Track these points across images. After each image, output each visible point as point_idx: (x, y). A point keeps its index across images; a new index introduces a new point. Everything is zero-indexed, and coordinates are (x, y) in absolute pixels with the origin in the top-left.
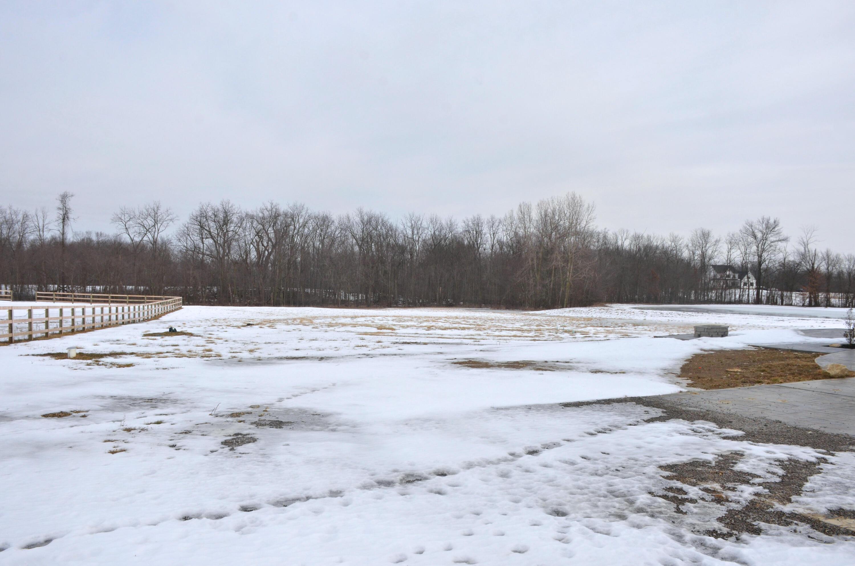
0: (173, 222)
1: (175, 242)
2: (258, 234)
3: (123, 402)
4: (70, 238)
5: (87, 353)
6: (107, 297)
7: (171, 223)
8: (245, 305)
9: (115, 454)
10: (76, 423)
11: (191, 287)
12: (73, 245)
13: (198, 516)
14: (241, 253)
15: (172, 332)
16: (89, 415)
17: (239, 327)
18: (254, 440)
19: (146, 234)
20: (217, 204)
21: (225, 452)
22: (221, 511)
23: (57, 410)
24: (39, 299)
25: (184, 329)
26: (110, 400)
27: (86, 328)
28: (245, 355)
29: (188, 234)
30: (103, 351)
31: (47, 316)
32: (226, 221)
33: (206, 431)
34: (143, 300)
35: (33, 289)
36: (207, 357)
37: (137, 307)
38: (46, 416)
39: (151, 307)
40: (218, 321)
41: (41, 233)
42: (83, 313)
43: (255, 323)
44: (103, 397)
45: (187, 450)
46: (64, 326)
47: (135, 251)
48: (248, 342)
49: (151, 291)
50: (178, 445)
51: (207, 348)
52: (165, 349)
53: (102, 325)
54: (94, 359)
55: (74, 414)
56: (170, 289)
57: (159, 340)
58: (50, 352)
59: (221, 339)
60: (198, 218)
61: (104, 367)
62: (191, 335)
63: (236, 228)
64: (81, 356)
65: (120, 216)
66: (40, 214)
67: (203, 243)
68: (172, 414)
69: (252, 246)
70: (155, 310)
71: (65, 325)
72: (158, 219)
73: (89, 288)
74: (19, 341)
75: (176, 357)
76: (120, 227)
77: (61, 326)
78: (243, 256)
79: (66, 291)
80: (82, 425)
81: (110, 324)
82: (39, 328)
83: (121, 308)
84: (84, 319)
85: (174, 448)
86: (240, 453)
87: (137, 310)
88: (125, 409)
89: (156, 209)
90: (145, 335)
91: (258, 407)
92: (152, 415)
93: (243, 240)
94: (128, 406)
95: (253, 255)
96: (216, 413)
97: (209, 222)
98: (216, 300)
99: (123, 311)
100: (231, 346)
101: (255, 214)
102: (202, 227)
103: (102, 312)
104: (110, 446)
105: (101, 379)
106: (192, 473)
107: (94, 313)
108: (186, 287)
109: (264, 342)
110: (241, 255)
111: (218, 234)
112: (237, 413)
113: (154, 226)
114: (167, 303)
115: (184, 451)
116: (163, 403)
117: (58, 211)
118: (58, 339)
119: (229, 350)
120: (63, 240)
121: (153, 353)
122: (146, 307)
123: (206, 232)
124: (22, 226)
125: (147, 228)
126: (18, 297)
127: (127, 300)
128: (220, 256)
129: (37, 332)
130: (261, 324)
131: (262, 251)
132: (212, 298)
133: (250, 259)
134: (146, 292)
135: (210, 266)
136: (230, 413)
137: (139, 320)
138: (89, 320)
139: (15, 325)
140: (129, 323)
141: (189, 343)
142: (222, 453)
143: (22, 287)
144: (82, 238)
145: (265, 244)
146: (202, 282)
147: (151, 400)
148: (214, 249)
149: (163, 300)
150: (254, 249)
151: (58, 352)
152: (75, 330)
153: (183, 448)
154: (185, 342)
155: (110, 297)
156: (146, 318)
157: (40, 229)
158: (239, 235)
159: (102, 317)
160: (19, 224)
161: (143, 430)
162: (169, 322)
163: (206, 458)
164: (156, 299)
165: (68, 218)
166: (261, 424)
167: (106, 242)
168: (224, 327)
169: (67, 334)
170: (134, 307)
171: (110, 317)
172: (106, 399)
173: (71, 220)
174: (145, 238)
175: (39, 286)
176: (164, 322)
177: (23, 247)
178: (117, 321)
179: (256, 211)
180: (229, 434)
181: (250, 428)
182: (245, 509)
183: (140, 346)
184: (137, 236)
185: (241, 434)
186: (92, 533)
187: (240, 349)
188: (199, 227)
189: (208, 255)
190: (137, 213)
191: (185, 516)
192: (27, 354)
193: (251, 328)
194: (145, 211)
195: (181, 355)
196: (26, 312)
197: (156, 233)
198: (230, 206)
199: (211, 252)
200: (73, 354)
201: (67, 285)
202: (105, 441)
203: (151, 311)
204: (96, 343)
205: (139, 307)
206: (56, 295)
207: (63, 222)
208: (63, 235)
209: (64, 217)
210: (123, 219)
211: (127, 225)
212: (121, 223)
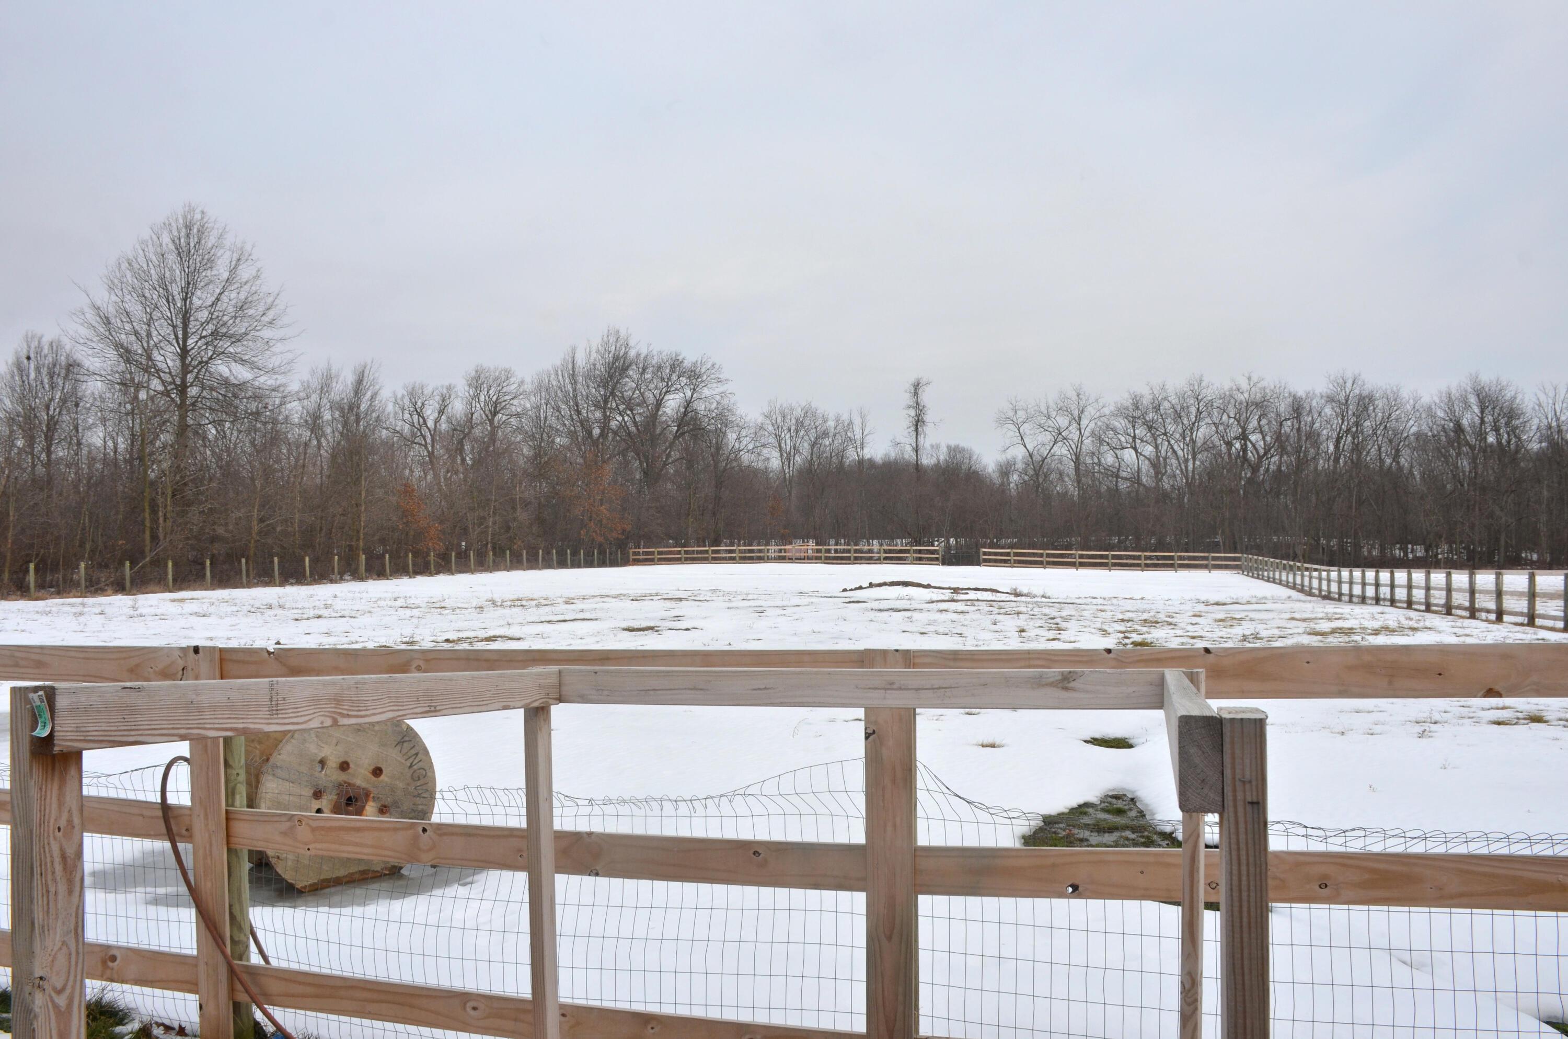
12: (932, 470)
24: (986, 561)
65: (1009, 415)
76: (1010, 433)
120: (918, 461)
165: (923, 422)
173: (930, 424)
190: (1040, 408)
206: (1016, 554)
207: (917, 430)
208: (917, 451)
209: (918, 421)
210: (1015, 419)
211: (1021, 430)
212: (1012, 427)
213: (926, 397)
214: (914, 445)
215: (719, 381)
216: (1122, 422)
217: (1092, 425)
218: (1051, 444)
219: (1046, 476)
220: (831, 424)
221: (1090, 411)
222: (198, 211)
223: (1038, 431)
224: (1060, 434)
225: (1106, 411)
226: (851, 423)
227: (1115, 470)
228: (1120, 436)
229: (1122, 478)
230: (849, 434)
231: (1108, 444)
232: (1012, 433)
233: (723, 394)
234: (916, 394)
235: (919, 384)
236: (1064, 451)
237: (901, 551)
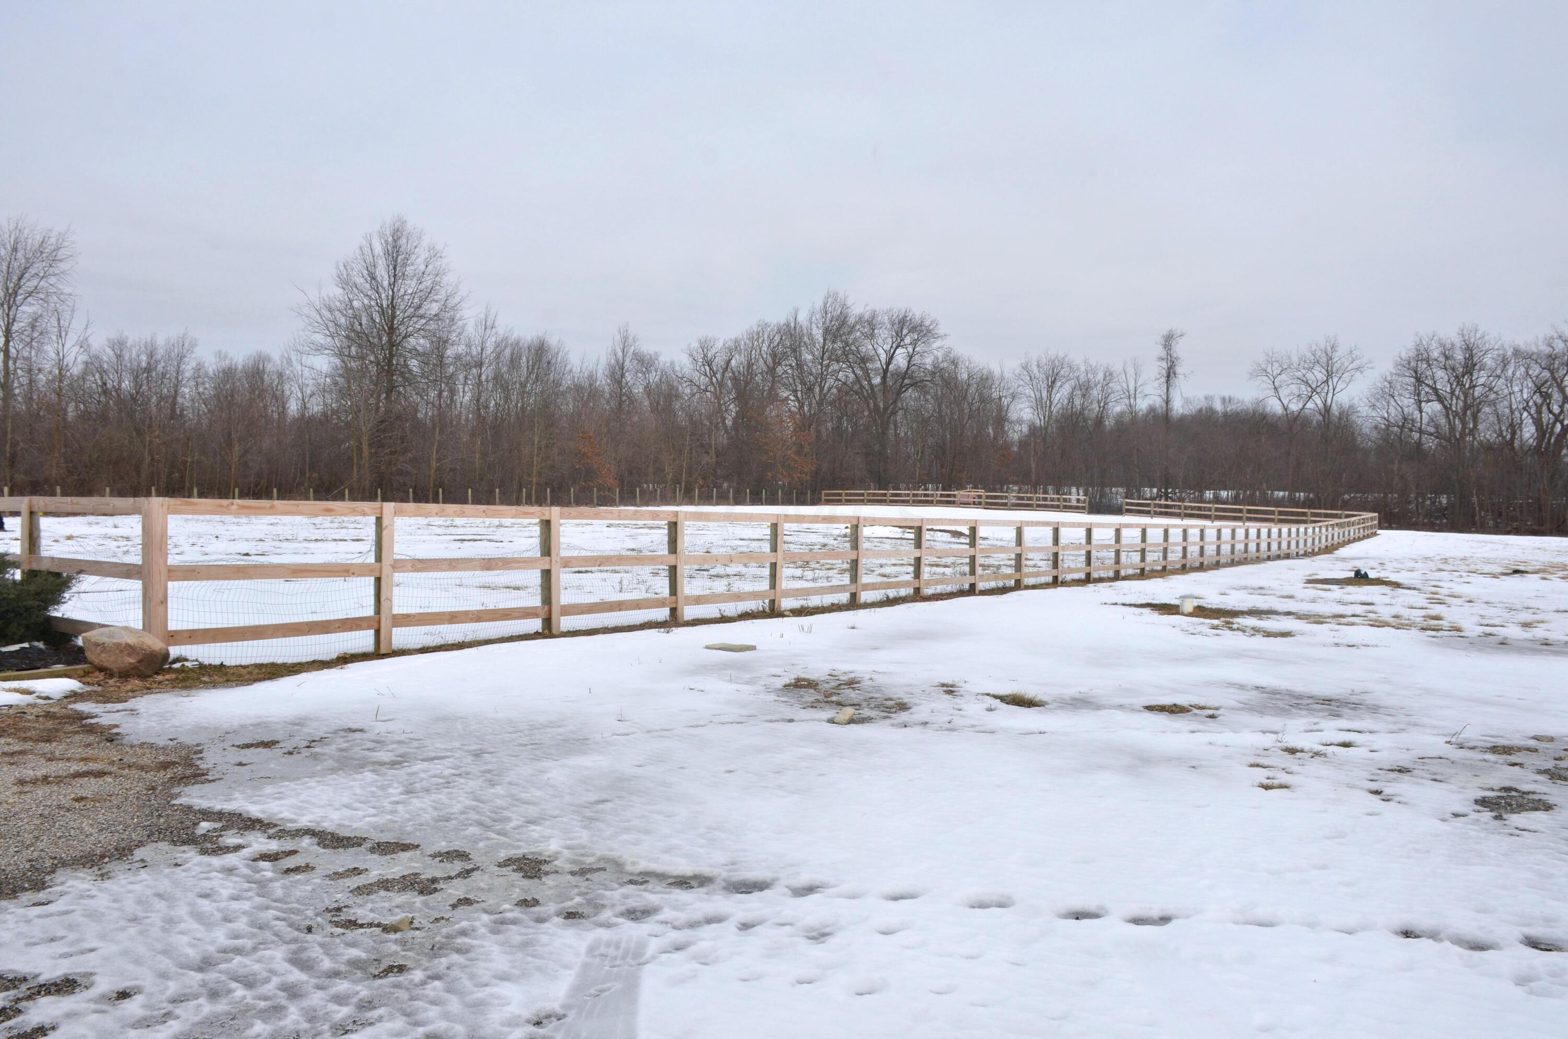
0: (1361, 372)
1: (1364, 410)
2: (1538, 389)
3: (1278, 699)
4: (1179, 407)
5: (1210, 606)
6: (1240, 511)
7: (1358, 374)
8: (1508, 533)
9: (1270, 791)
10: (1200, 727)
11: (1396, 495)
12: (1183, 419)
13: (1434, 936)
14: (1500, 429)
15: (1360, 578)
16: (1219, 715)
17: (1495, 576)
18: (1548, 807)
19: (1310, 397)
20: (1450, 334)
21: (1483, 820)
22: (1481, 936)
23: (1167, 700)
24: (1129, 511)
25: (1382, 575)
26: (1255, 693)
27: (1206, 563)
28: (1513, 632)
29: (1390, 395)
30: (1237, 605)
31: (1144, 539)
32: (1470, 366)
33: (1442, 774)
34: (1304, 518)
35: (1118, 494)
36: (1433, 630)
37: (1294, 530)
38: (1150, 708)
39: (1320, 531)
40: (1450, 561)
41: (1132, 400)
42: (1202, 538)
43: (1529, 569)
44: (1242, 687)
45: (1405, 803)
46: (1169, 559)
47: (1291, 428)
48: (1519, 607)
49: (1319, 501)
50: (1387, 791)
51: (1432, 613)
52: (1349, 610)
53: (1233, 560)
54: (1223, 619)
55: (1196, 711)
56: (1353, 498)
57: (1337, 592)
58: (1150, 601)
59: (1459, 597)
60: (1412, 364)
61: (1240, 633)
62: (1397, 585)
63: (1491, 378)
64: (1201, 612)
65: (1264, 366)
66: (1131, 370)
67: (1421, 411)
68: (1371, 732)
69: (1525, 414)
70: (1327, 536)
71: (1171, 557)
72: (1334, 370)
73: (1209, 494)
74: (1100, 580)
75: (1372, 625)
76: (1264, 385)
77: (1165, 558)
78: (1504, 434)
79: (1171, 498)
80: (1210, 732)
81: (1246, 559)
82: (1131, 559)
83: (1266, 530)
84: (1202, 548)
85: (1379, 797)
86: (1517, 828)
87: (1294, 534)
88: (1282, 712)
89: (1329, 349)
90: (1309, 582)
91: (1551, 739)
92: (1332, 729)
93: (1506, 403)
94: (1288, 707)
95: (1528, 432)
96: (1460, 740)
97: (1434, 370)
98: (1445, 521)
99: (1269, 536)
100: (1482, 613)
101: (1534, 349)
102: (1419, 380)
103: (1233, 537)
104: (1261, 775)
105: (1238, 655)
106: (1417, 850)
107: (1219, 538)
108: (1386, 496)
109: (1555, 608)
110: (1500, 434)
111: (1452, 393)
112: (1504, 747)
113: (1327, 381)
114: (1348, 524)
115: (1400, 805)
116: (1351, 709)
117: (1159, 363)
118: (1159, 581)
119: (1476, 619)
120: (1168, 410)
121: (1327, 614)
122: (1310, 531)
123: (1427, 389)
124: (1103, 391)
125: (1314, 386)
126: (1096, 508)
127: (1276, 517)
128: (1455, 436)
129: (1126, 567)
130: (1544, 571)
131: (1547, 425)
132: (1437, 518)
133: (1521, 440)
134: (1308, 504)
135: (1434, 455)
136: (1489, 745)
137: (1297, 553)
138: (1210, 550)
139: (1094, 554)
140: (1278, 557)
141: (1393, 602)
142: (1478, 820)
143: (1102, 491)
144: (1198, 407)
145: (1556, 409)
146: (1418, 486)
147: (1330, 701)
148: (1443, 421)
149: (1340, 518)
150: (1531, 421)
151: (1163, 602)
152: (1188, 566)
153: (1399, 799)
154: (1386, 600)
155: (1245, 511)
156: (1310, 550)
157: (1131, 395)
158: (1496, 393)
159: (1233, 546)
160: (1099, 387)
161: (1317, 754)
162: (1352, 559)
163: (1444, 827)
164: (1327, 516)
165: (1175, 374)
166: (1560, 776)
167: (1238, 413)
168: (1464, 574)
169: (1174, 572)
170: (1290, 530)
171: (1246, 545)
172: (1248, 690)
173: (1181, 377)
174: (1310, 405)
175: (1128, 489)
176: (1344, 560)
177: (1105, 426)
178: (1257, 554)
179: (1536, 344)
180: (1489, 787)
181: (1536, 781)
182: (1534, 943)
183: (1302, 601)
184: (1294, 401)
185: (1516, 790)
186: (1236, 923)
187: (1500, 619)
188: (1413, 380)
189: (1431, 434)
190: (1295, 359)
191: (1405, 928)
192: (1114, 602)
193: (1521, 578)
194: (1309, 354)
195: (1381, 622)
196: (1111, 533)
197: (1330, 395)
198: (1478, 336)
199: (1437, 427)
200: (1188, 607)
201: (1174, 489)
202: (1252, 766)
203: (1320, 538)
204: (1223, 592)
205: (1298, 530)
206: (1155, 505)
207: (1168, 382)
208: (1168, 403)
209: (1169, 373)
210: (1270, 371)
211: (1276, 382)
212: (1266, 379)
213: (1180, 349)
214: (1165, 396)
232: (1266, 385)
234: (1168, 346)
235: (1172, 335)
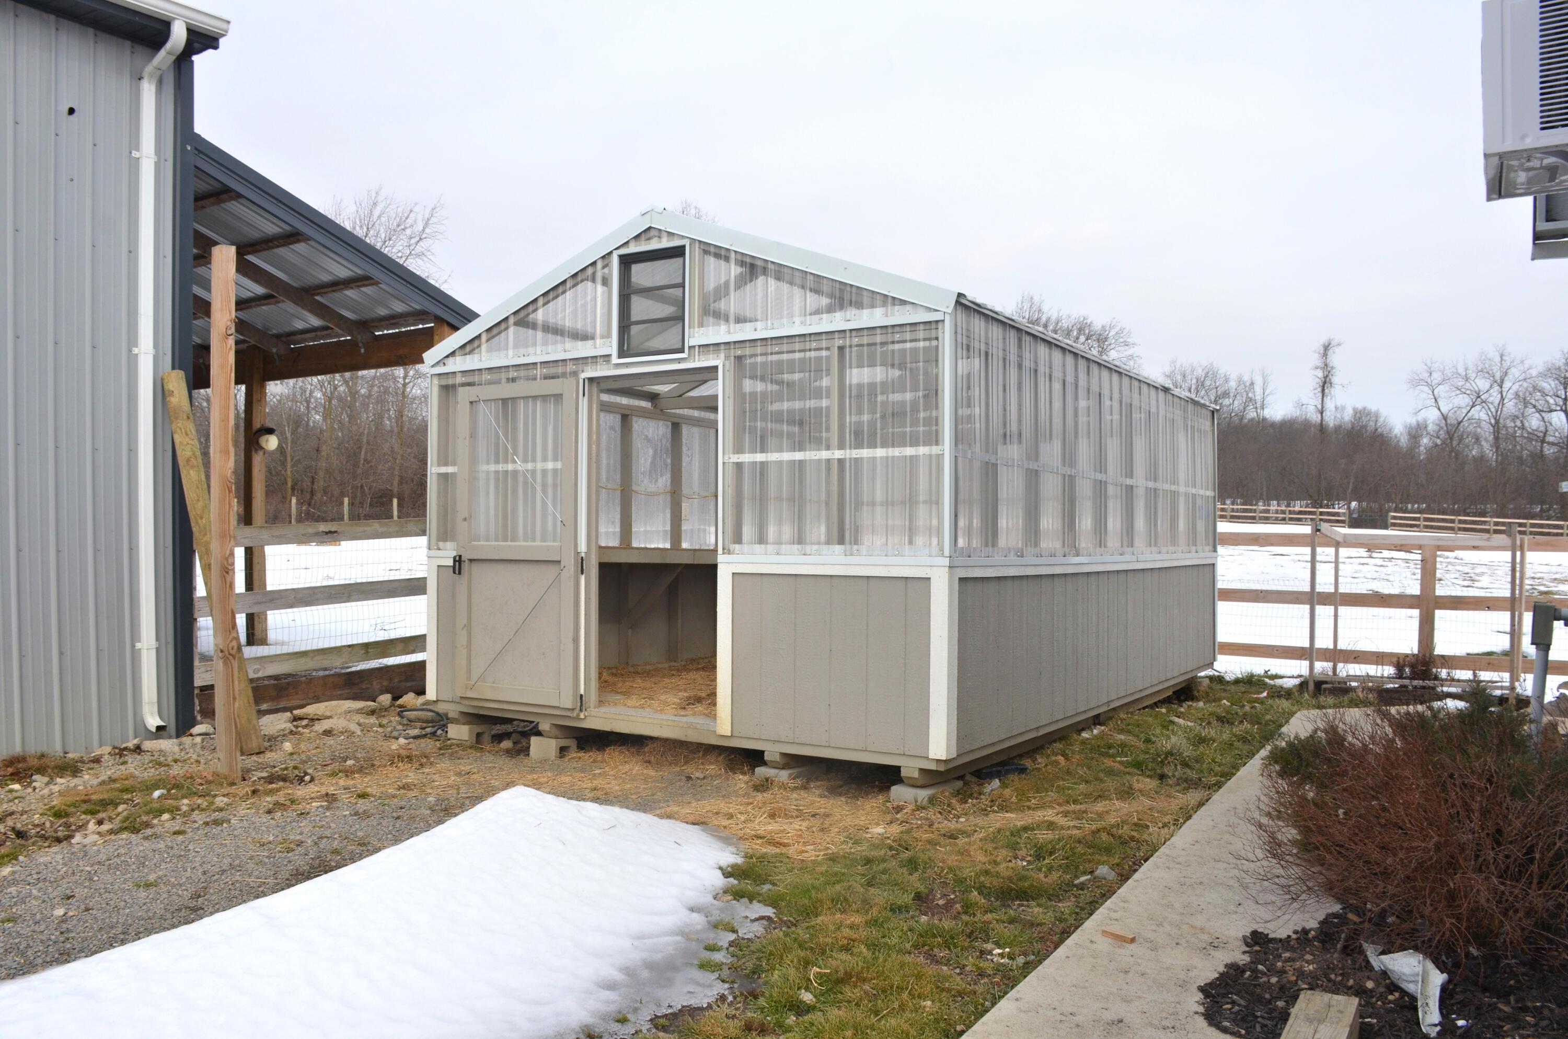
12: (1335, 431)
24: (1396, 525)
65: (1424, 376)
120: (1322, 421)
165: (1330, 383)
173: (1337, 387)
174: (1472, 416)
206: (1426, 519)
207: (1323, 390)
208: (1322, 413)
209: (1325, 383)
210: (1429, 381)
211: (1436, 392)
212: (1426, 389)
213: (1335, 359)
214: (1320, 407)
215: (1126, 344)
216: (1552, 383)
217: (1515, 387)
218: (1469, 408)
219: (1461, 440)
220: (1233, 384)
221: (1515, 372)
222: (693, 206)
223: (1453, 394)
224: (1479, 397)
225: (1534, 372)
226: (1252, 384)
227: (1541, 435)
228: (1548, 398)
229: (1549, 443)
230: (1250, 395)
231: (1535, 407)
232: (1425, 395)
233: (1131, 357)
234: (1325, 355)
235: (1329, 344)
236: (1483, 415)
237: (1300, 513)
